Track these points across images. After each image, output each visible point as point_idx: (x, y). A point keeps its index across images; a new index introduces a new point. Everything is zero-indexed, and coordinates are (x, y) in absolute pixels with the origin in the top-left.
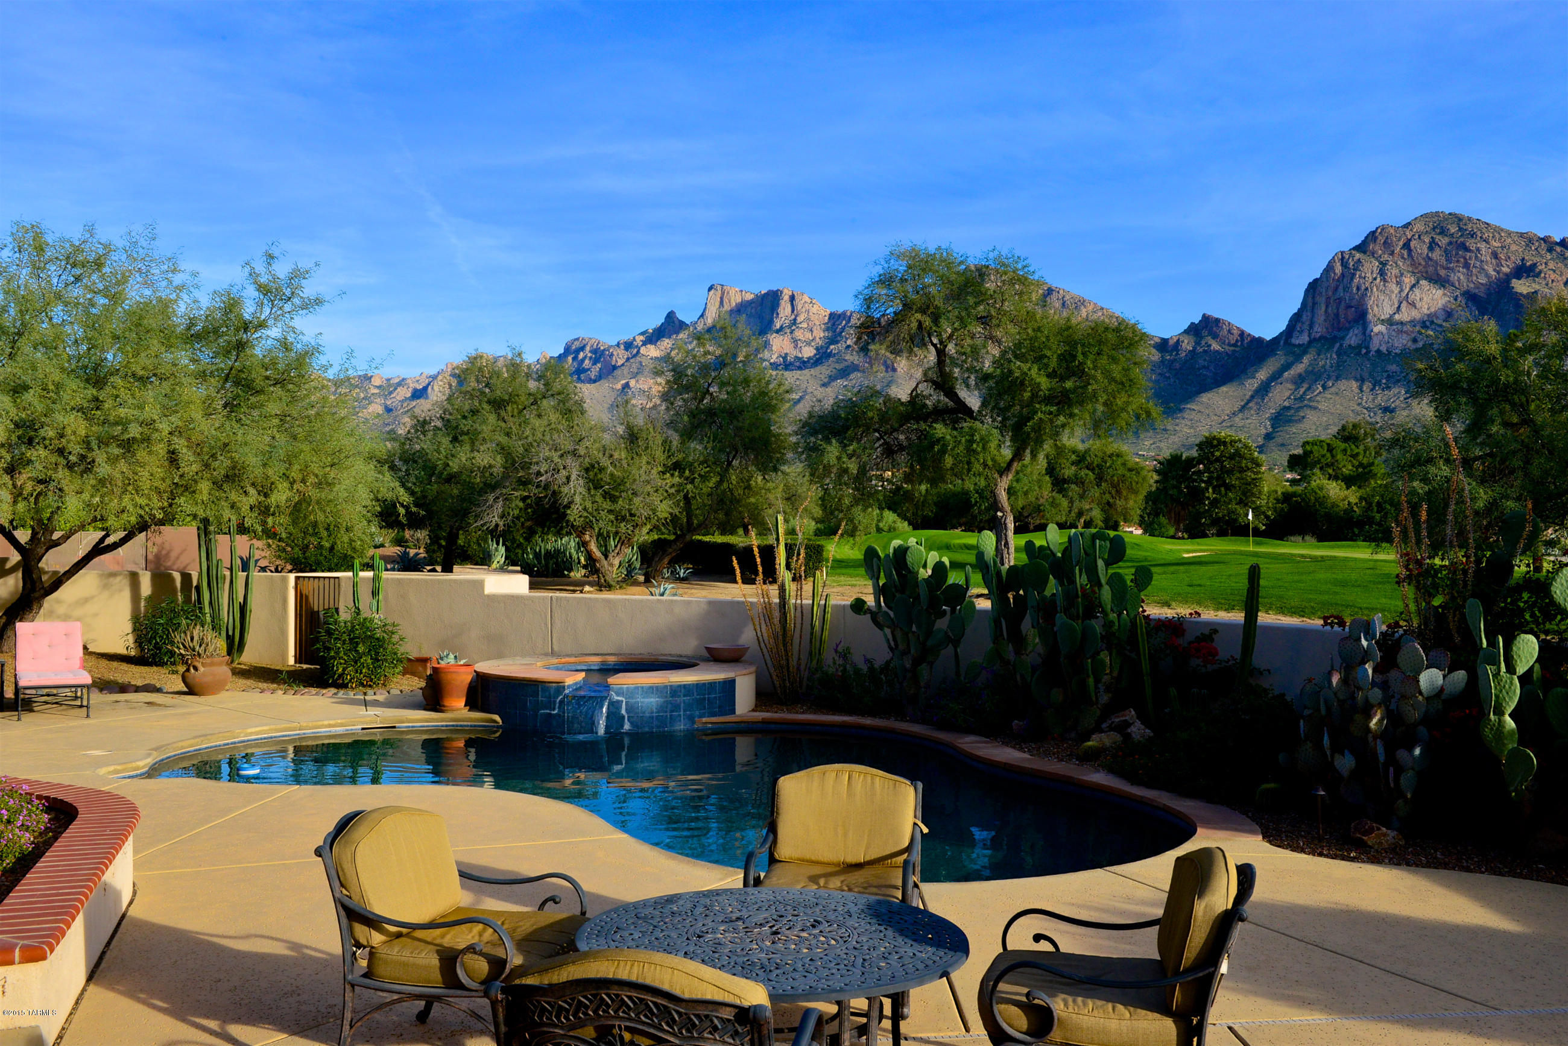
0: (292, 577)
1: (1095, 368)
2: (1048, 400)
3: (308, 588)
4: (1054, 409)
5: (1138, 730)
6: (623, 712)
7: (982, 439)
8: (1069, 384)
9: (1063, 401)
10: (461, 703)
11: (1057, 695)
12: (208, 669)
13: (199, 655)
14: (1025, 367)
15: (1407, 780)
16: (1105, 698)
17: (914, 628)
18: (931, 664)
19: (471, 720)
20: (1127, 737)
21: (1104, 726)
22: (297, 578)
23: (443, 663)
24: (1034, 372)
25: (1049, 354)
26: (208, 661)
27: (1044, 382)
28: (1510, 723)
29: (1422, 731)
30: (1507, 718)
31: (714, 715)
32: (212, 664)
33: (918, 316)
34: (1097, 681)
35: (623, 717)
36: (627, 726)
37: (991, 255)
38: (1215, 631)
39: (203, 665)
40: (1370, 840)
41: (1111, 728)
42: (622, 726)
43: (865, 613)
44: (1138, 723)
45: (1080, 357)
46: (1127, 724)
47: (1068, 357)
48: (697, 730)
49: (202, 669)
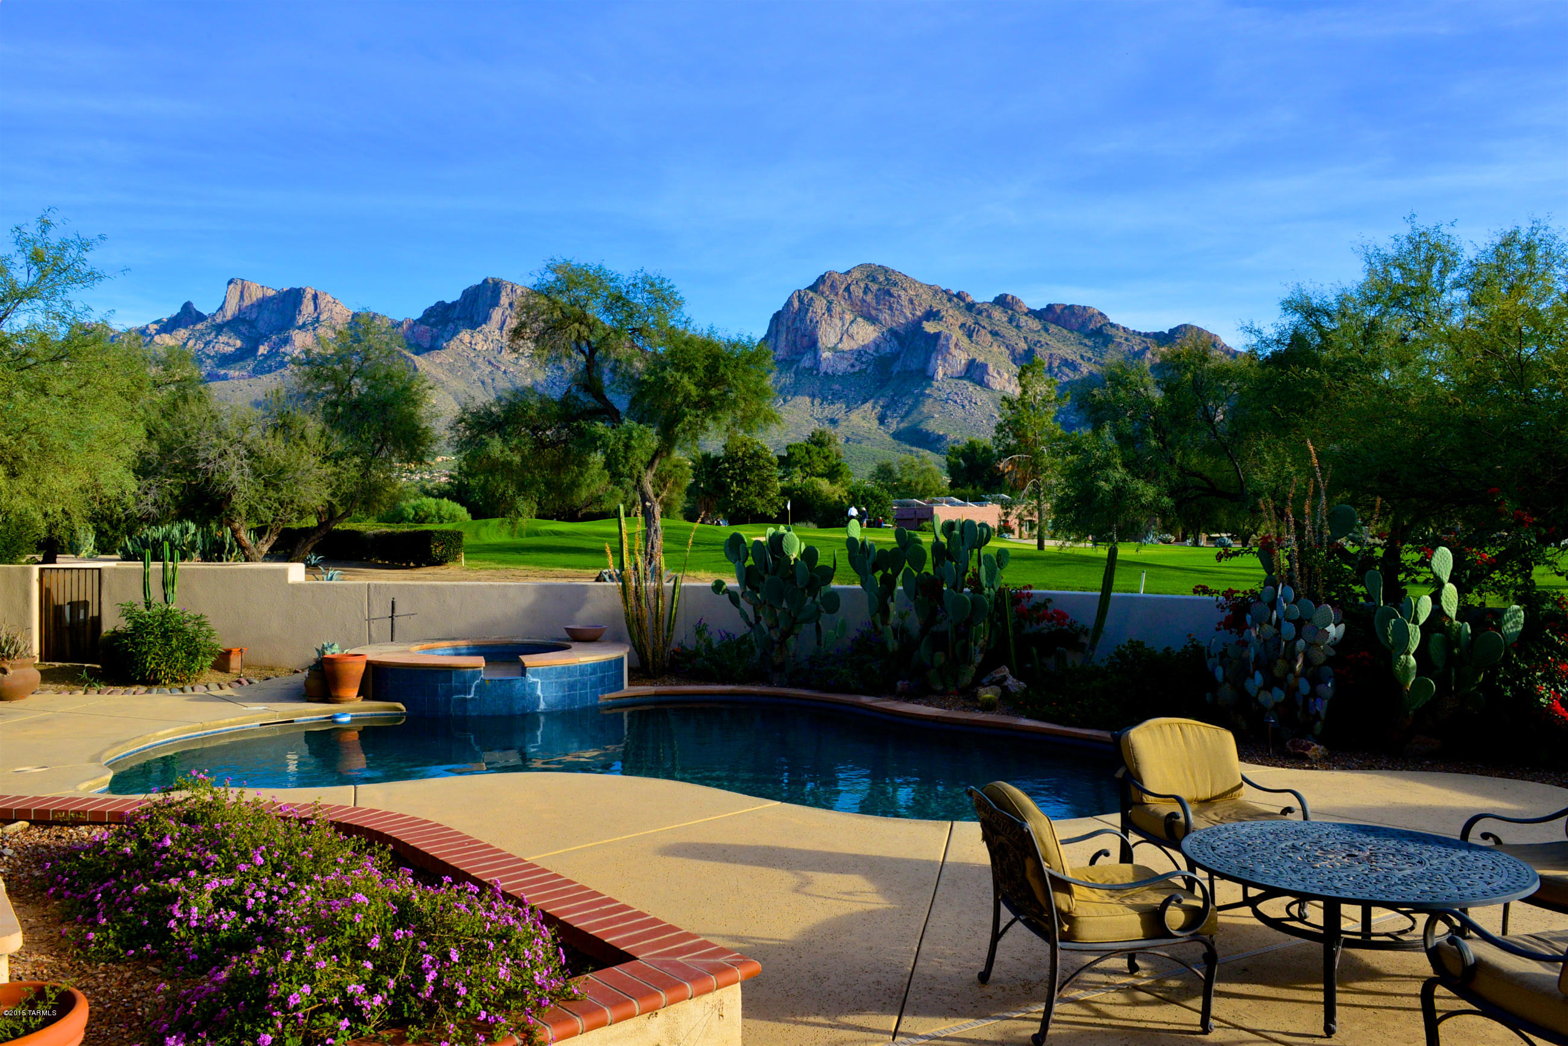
0: (36, 569)
1: (734, 378)
2: (696, 406)
3: (52, 580)
4: (700, 412)
5: (1011, 681)
6: (539, 692)
7: (640, 436)
8: (713, 392)
9: (709, 406)
10: (353, 692)
11: (940, 658)
12: (18, 671)
13: (9, 656)
14: (678, 375)
15: (1321, 707)
16: (979, 658)
17: (785, 605)
18: (796, 635)
19: (371, 709)
20: (1005, 690)
21: (985, 681)
22: (42, 570)
23: (328, 654)
24: (686, 379)
25: (697, 365)
26: (19, 662)
27: (692, 388)
28: (1413, 661)
29: (1328, 670)
30: (1411, 657)
31: (611, 691)
32: (22, 666)
33: (577, 325)
34: (976, 644)
35: (539, 698)
36: (542, 706)
37: (640, 275)
38: (1050, 600)
39: (12, 666)
40: (1310, 753)
41: (991, 683)
42: (538, 706)
43: (723, 593)
44: (1011, 677)
45: (722, 370)
46: (1005, 678)
47: (712, 369)
48: (601, 705)
49: (11, 672)
